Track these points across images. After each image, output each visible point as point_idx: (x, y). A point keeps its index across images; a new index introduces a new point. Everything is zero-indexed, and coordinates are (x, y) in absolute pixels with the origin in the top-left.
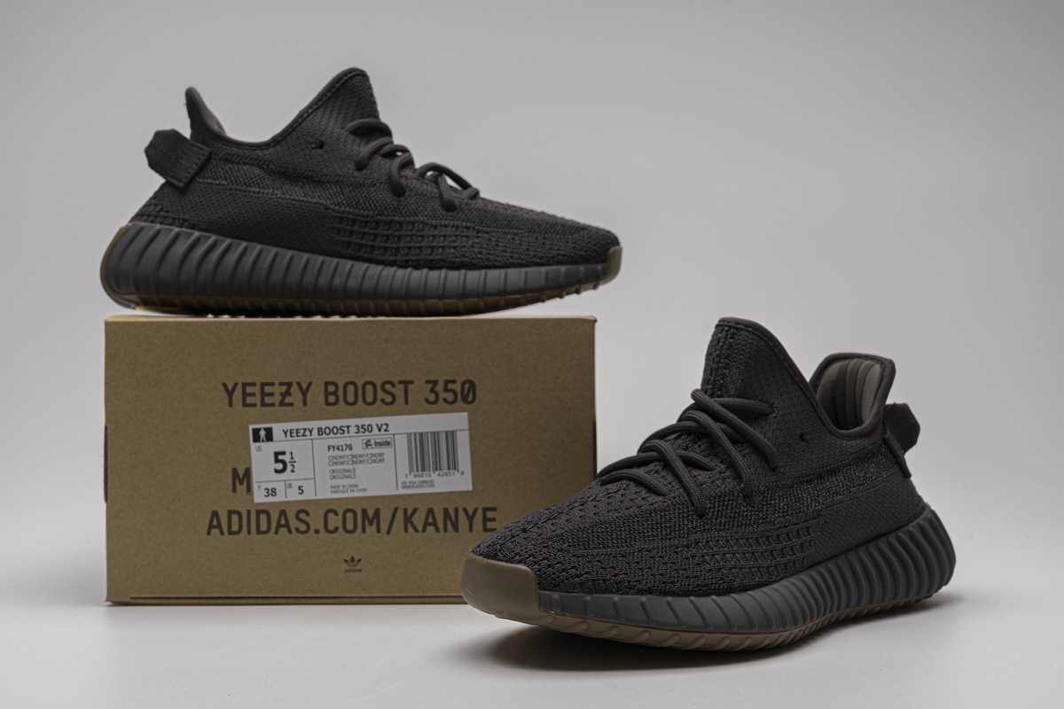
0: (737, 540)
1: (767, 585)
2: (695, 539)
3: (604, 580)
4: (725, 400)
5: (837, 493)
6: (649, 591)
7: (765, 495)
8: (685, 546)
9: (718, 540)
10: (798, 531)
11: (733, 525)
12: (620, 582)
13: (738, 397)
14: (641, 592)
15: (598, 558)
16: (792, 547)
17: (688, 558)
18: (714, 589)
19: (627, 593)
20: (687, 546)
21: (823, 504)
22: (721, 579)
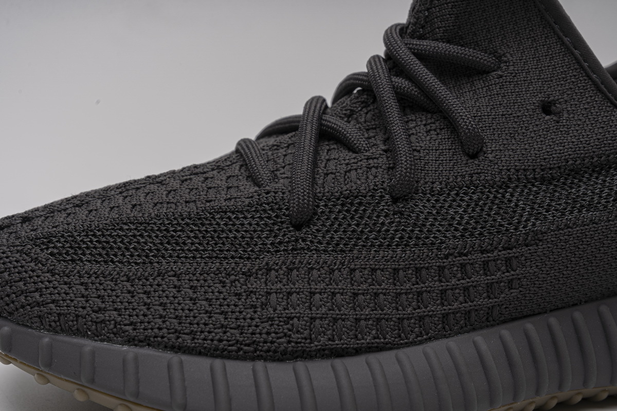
0: (353, 270)
1: (391, 349)
2: (267, 264)
3: (77, 316)
4: (427, 45)
5: (589, 208)
6: (146, 342)
7: (442, 198)
8: (244, 273)
9: (312, 269)
10: (486, 263)
11: (355, 245)
12: (103, 321)
13: (448, 42)
14: (131, 341)
15: (85, 280)
16: (466, 289)
17: (238, 295)
18: (268, 351)
19: (109, 340)
20: (248, 274)
21: (552, 223)
22: (285, 335)
